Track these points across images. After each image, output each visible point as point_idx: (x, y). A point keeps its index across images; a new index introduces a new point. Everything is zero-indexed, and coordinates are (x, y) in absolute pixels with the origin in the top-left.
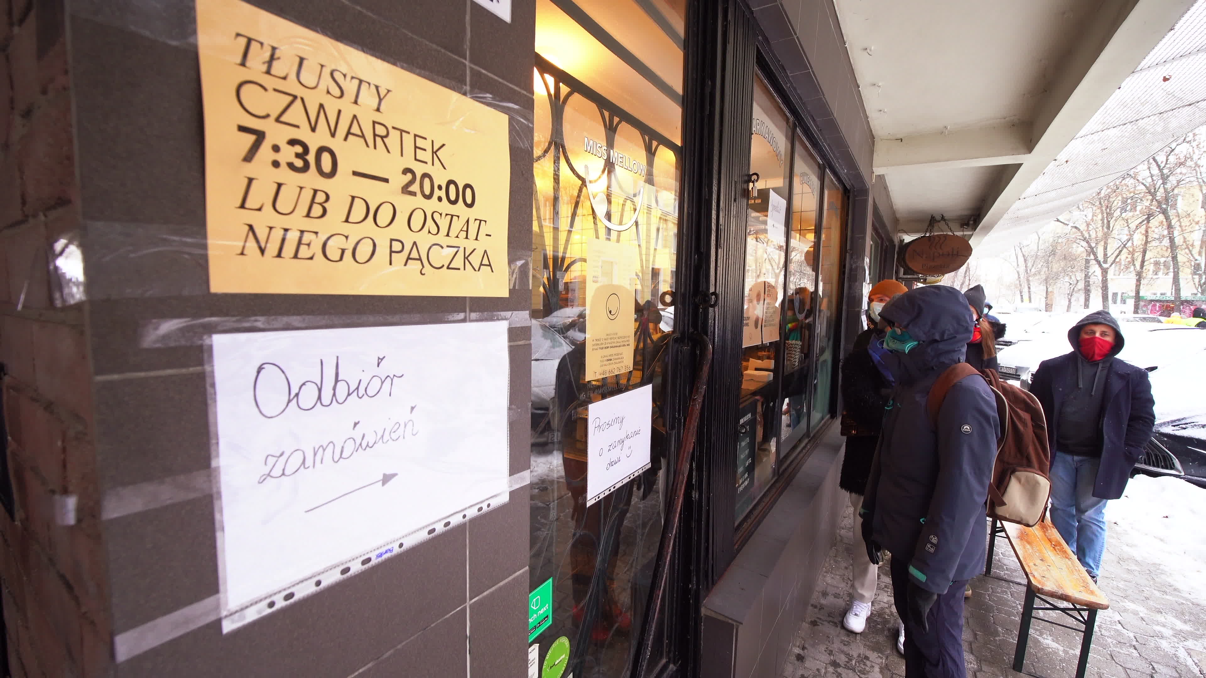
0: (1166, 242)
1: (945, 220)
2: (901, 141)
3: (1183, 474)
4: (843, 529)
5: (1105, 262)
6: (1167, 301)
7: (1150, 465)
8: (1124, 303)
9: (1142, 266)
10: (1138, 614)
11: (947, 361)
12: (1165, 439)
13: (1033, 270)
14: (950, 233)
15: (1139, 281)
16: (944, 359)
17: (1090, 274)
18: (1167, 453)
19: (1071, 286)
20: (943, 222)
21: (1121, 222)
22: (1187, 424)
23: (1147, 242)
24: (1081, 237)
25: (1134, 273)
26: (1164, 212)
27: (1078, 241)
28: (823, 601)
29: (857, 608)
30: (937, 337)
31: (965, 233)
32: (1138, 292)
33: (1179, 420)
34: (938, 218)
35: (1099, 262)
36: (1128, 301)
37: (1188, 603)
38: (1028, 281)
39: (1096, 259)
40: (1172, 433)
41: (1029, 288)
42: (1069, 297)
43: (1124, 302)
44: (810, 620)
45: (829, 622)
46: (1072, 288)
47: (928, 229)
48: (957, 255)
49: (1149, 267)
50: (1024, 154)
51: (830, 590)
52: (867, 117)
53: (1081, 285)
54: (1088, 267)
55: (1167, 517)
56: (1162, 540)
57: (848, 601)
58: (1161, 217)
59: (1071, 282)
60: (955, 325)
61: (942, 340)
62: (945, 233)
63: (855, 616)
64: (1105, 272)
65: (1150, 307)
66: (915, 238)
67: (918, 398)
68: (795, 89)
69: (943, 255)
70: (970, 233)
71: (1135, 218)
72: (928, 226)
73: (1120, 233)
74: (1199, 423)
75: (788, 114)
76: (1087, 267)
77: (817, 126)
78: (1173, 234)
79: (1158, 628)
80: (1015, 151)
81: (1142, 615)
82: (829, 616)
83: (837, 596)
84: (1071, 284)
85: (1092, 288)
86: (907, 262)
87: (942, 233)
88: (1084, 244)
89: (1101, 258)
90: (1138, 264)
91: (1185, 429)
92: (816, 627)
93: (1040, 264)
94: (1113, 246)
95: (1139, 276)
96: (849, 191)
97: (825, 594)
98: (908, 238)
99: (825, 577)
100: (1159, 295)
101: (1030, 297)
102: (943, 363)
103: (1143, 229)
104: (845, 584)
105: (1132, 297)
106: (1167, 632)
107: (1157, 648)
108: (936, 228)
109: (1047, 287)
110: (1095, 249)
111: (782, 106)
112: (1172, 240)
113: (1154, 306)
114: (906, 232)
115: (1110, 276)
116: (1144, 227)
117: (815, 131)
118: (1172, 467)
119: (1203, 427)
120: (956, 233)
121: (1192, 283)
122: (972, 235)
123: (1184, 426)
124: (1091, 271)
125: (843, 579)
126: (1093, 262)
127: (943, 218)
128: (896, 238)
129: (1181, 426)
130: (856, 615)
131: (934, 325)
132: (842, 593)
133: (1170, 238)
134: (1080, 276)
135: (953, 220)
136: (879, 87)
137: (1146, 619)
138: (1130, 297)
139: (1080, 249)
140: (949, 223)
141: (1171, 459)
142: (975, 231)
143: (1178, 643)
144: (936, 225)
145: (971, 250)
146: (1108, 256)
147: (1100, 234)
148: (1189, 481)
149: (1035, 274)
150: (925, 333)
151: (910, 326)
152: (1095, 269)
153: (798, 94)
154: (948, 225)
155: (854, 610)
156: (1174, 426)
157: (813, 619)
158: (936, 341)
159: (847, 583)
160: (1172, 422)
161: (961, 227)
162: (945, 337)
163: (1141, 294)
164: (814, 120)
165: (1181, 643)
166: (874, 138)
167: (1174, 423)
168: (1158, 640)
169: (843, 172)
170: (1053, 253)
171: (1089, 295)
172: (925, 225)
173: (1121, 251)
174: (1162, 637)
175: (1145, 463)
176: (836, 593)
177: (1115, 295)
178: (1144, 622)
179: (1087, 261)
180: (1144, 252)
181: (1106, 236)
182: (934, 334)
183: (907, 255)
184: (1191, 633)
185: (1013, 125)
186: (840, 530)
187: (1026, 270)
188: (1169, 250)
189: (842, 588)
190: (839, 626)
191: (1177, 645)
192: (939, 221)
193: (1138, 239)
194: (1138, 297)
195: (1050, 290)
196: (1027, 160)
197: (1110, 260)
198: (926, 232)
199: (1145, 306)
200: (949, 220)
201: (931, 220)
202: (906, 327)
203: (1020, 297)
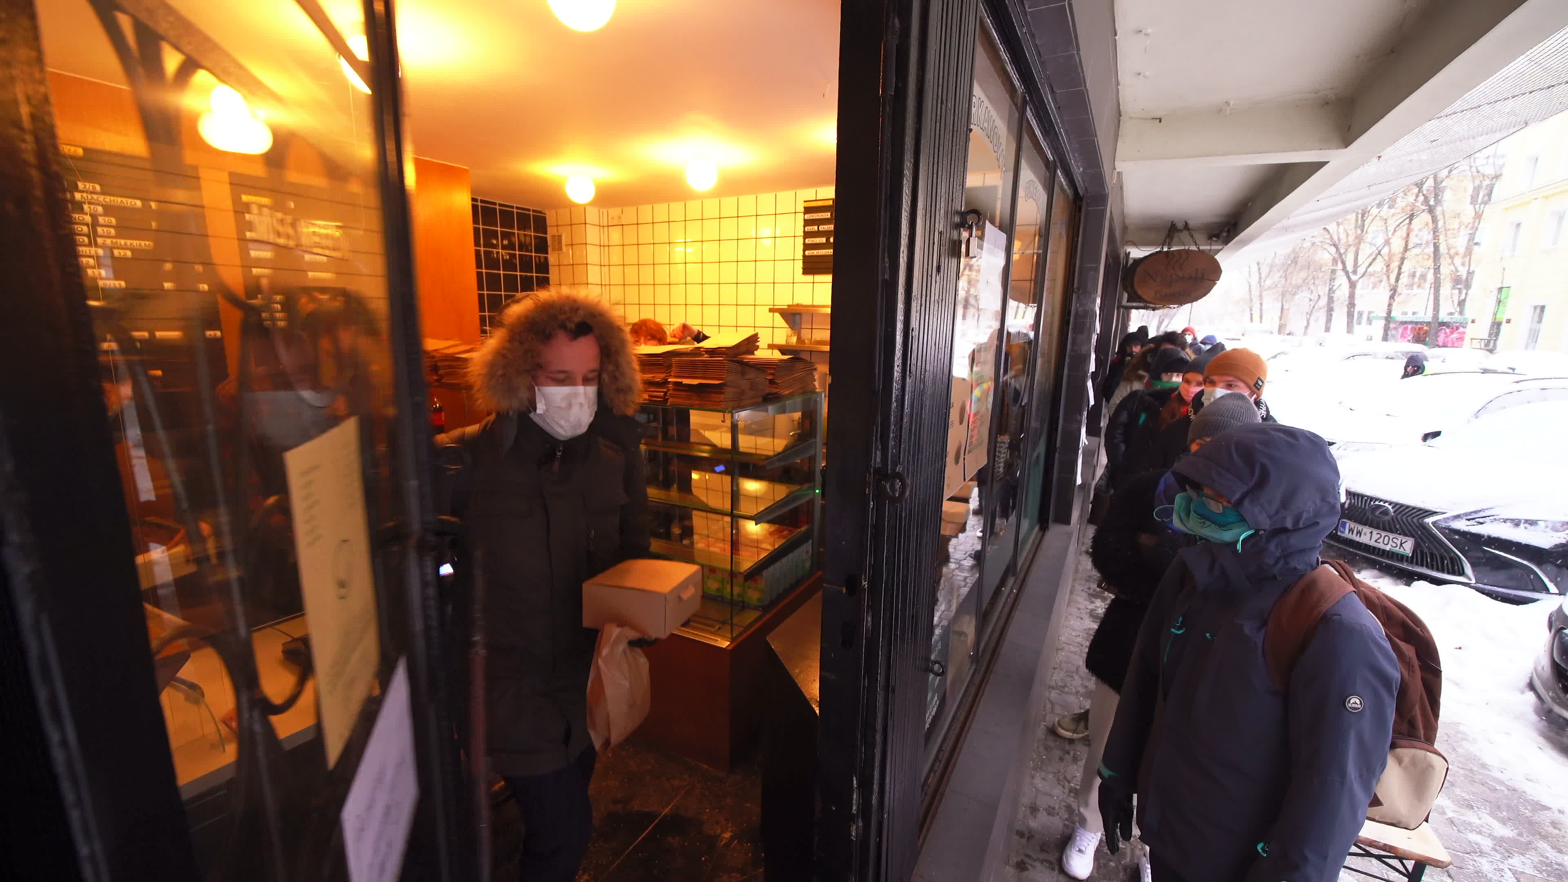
0: (1431, 249)
1: (1188, 230)
2: (1160, 121)
3: (1473, 581)
4: (1053, 688)
5: (1355, 272)
6: (1421, 323)
7: (1432, 569)
8: (1370, 324)
9: (1397, 279)
10: (1444, 813)
11: (1300, 567)
12: (1457, 537)
13: (1268, 282)
14: (1194, 248)
15: (1392, 297)
16: (1297, 563)
17: (1335, 288)
18: (1455, 553)
19: (1311, 303)
20: (1186, 233)
21: (1378, 223)
22: (1485, 517)
23: (1406, 249)
24: (1329, 241)
25: (1388, 288)
26: (1431, 210)
27: (1326, 246)
28: (1033, 824)
29: (1081, 840)
30: (1289, 524)
31: (1214, 247)
32: (1389, 312)
33: (1476, 512)
34: (1180, 225)
35: (1347, 273)
36: (1374, 322)
37: (1503, 788)
38: (1261, 296)
39: (1344, 269)
40: (1466, 529)
41: (1261, 304)
42: (1308, 316)
43: (1369, 322)
44: (1015, 860)
45: (1042, 861)
46: (1312, 306)
47: (1165, 241)
48: (1202, 278)
49: (1404, 279)
50: (1337, 148)
51: (1043, 802)
52: (1118, 84)
53: (1324, 301)
54: (1334, 279)
55: (1460, 648)
56: (1456, 684)
57: (1066, 820)
58: (1426, 217)
59: (1312, 298)
60: (1318, 502)
61: (1296, 529)
62: (1187, 248)
63: (1081, 854)
64: (1353, 285)
65: (1400, 330)
66: (1147, 253)
67: (1248, 628)
68: (1033, 36)
69: (1183, 278)
70: (1219, 247)
71: (1395, 216)
72: (1166, 238)
73: (1375, 234)
74: (1501, 517)
75: (1017, 83)
76: (1332, 279)
77: (1055, 101)
78: (1438, 239)
79: (1473, 837)
80: (1324, 143)
81: (1450, 814)
82: (1042, 850)
83: (1051, 811)
84: (1311, 300)
85: (1336, 306)
86: (1136, 287)
87: (1182, 248)
88: (1333, 250)
89: (1350, 268)
90: (1393, 277)
91: (1482, 523)
92: (1025, 873)
93: (1276, 276)
94: (1366, 251)
95: (1394, 292)
96: (1081, 199)
97: (1034, 809)
98: (1137, 253)
99: (1033, 777)
100: (1410, 314)
101: (1261, 317)
102: (1295, 568)
103: (1402, 232)
104: (1060, 787)
105: (1380, 318)
106: (1486, 843)
107: (1477, 872)
108: (1175, 240)
109: (1282, 302)
110: (1344, 256)
111: (1009, 68)
112: (1436, 247)
113: (1406, 329)
114: (1135, 244)
115: (1358, 291)
116: (1405, 228)
117: (1051, 108)
118: (1462, 573)
119: (1505, 522)
120: (1201, 248)
121: (1450, 300)
122: (1222, 249)
123: (1481, 520)
124: (1337, 283)
125: (1058, 780)
126: (1340, 273)
127: (1186, 226)
128: (1122, 251)
129: (1477, 520)
130: (1080, 851)
131: (1285, 504)
132: (1057, 807)
133: (1435, 244)
134: (1323, 290)
135: (1199, 229)
136: (1147, 35)
137: (1456, 822)
138: (1377, 318)
139: (1326, 256)
140: (1193, 232)
141: (1461, 563)
142: (1226, 245)
143: (1502, 862)
144: (1176, 234)
145: (1221, 272)
146: (1358, 265)
147: (1351, 239)
148: (1483, 592)
149: (1269, 288)
150: (1270, 517)
151: (1246, 503)
152: (1342, 281)
153: (1036, 46)
154: (1192, 236)
155: (1077, 843)
156: (1469, 520)
157: (1019, 859)
158: (1285, 530)
159: (1064, 787)
160: (1466, 514)
161: (1209, 239)
162: (1301, 525)
163: (1392, 315)
164: (1052, 91)
165: (1506, 862)
166: (1120, 115)
167: (1469, 516)
168: (1476, 858)
169: (1078, 170)
170: (1295, 261)
171: (1331, 315)
172: (1163, 235)
173: (1374, 259)
174: (1482, 854)
175: (1427, 567)
176: (1049, 807)
177: (1360, 314)
178: (1454, 828)
179: (1333, 272)
180: (1403, 260)
181: (1359, 240)
182: (1284, 518)
183: (1136, 279)
184: (1514, 842)
185: (1327, 103)
186: (1050, 692)
187: (1260, 282)
188: (1432, 260)
189: (1058, 797)
190: (1057, 868)
191: (1501, 866)
192: (1181, 231)
193: (1397, 244)
194: (1388, 318)
195: (1286, 307)
196: (1337, 158)
197: (1361, 270)
198: (1163, 245)
199: (1395, 328)
200: (1194, 230)
201: (1171, 228)
202: (1239, 503)
203: (1249, 316)
